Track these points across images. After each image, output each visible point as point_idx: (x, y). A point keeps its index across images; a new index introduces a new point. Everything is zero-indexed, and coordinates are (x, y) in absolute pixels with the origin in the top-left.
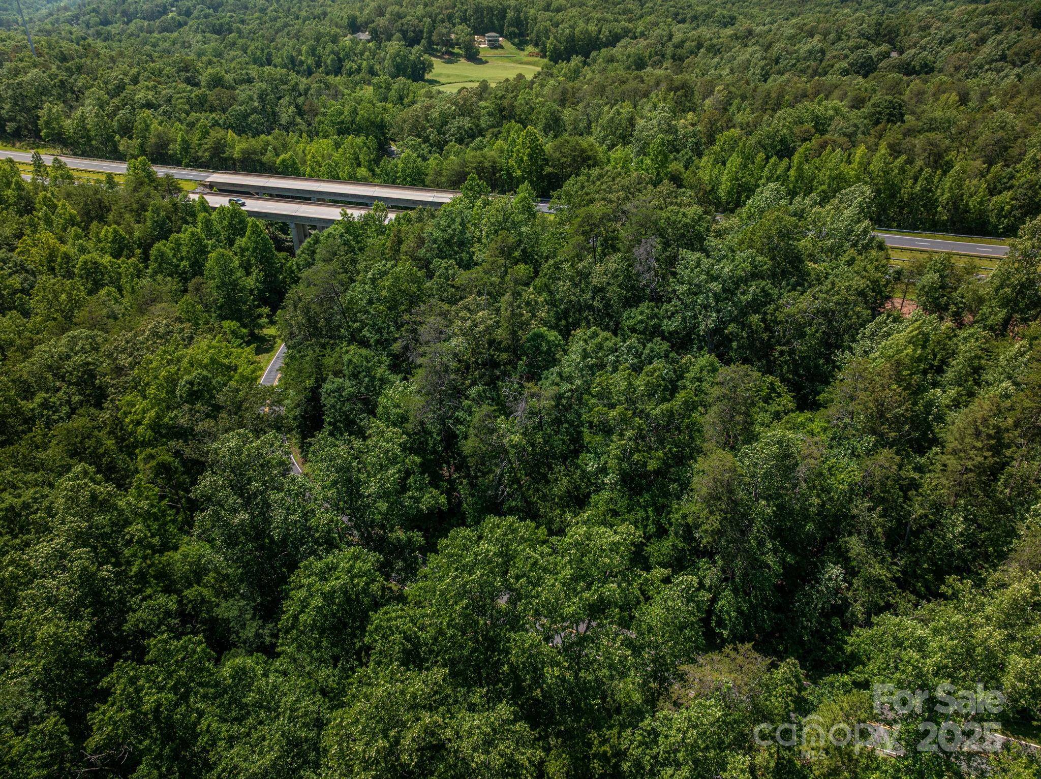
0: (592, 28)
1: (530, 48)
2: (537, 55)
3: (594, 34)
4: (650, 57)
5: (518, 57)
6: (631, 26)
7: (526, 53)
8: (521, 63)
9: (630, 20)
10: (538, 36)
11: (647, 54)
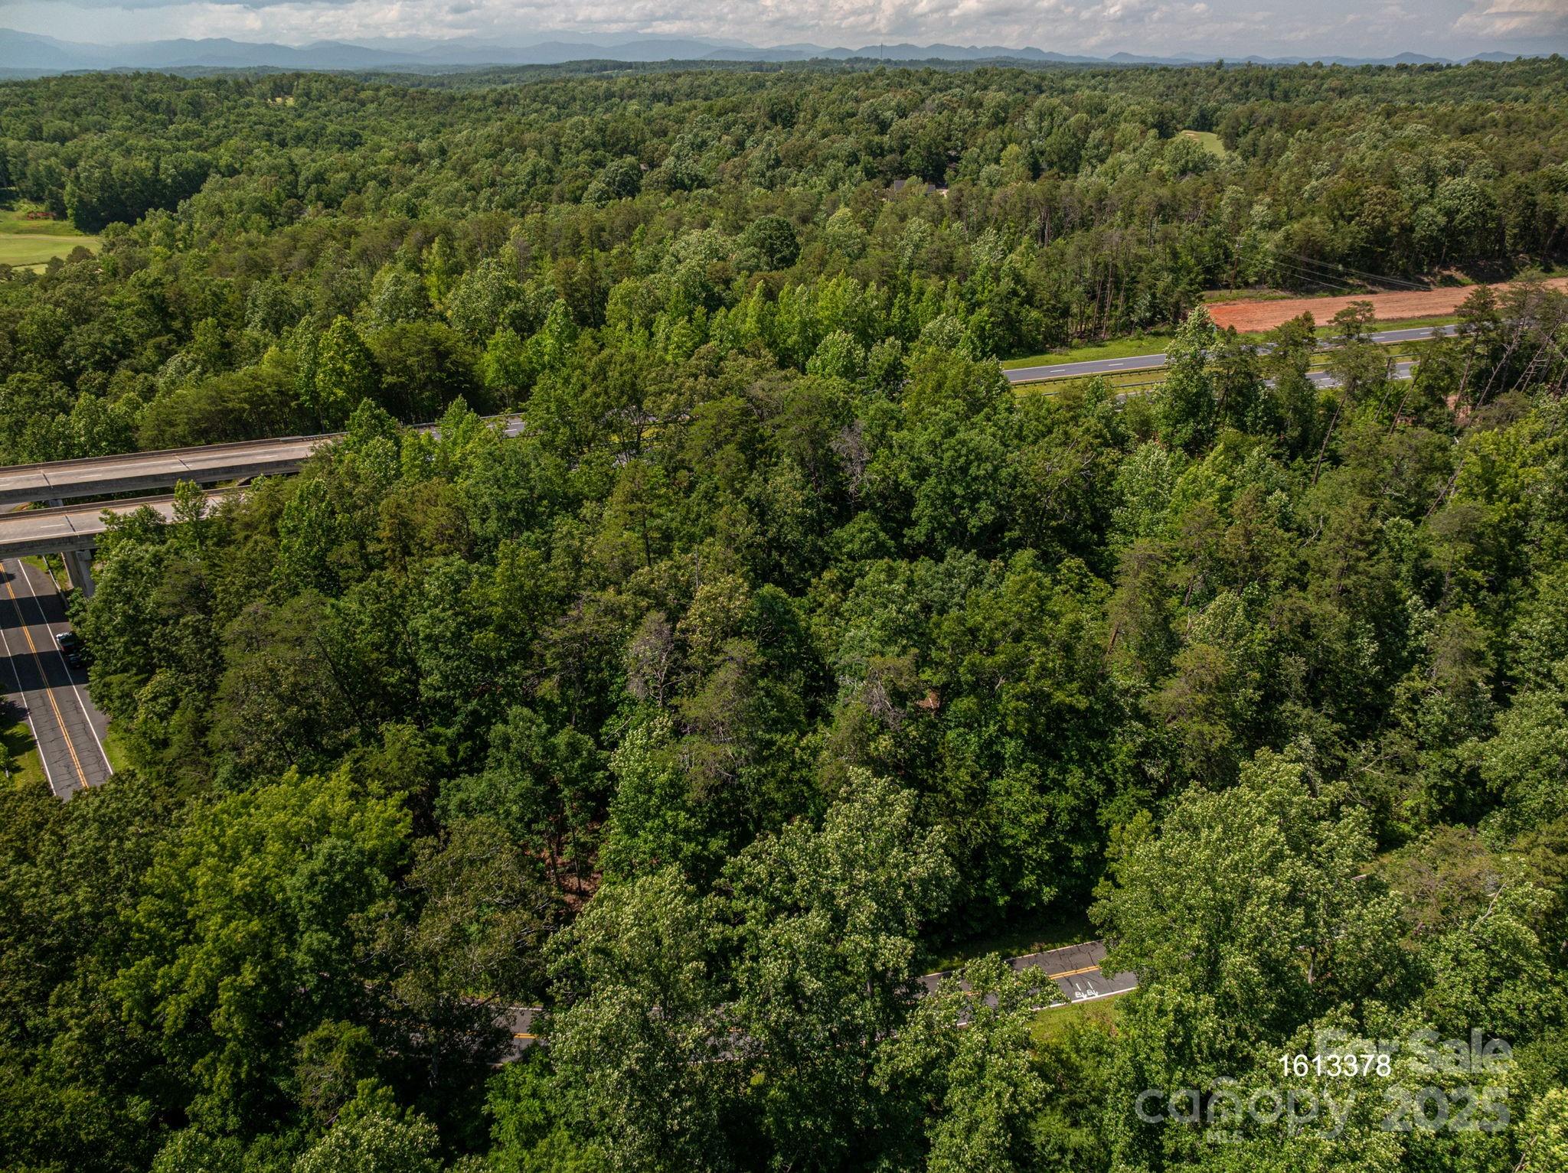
0: (142, 163)
1: (25, 206)
2: (46, 216)
3: (148, 174)
4: (280, 202)
5: (7, 223)
6: (207, 156)
7: (21, 213)
8: (19, 232)
9: (201, 148)
10: (38, 183)
11: (273, 197)
